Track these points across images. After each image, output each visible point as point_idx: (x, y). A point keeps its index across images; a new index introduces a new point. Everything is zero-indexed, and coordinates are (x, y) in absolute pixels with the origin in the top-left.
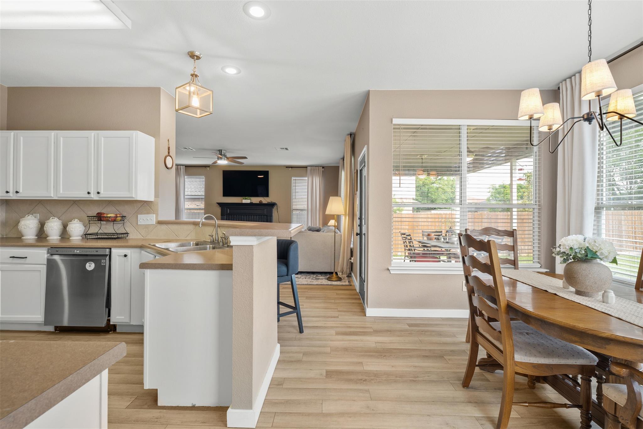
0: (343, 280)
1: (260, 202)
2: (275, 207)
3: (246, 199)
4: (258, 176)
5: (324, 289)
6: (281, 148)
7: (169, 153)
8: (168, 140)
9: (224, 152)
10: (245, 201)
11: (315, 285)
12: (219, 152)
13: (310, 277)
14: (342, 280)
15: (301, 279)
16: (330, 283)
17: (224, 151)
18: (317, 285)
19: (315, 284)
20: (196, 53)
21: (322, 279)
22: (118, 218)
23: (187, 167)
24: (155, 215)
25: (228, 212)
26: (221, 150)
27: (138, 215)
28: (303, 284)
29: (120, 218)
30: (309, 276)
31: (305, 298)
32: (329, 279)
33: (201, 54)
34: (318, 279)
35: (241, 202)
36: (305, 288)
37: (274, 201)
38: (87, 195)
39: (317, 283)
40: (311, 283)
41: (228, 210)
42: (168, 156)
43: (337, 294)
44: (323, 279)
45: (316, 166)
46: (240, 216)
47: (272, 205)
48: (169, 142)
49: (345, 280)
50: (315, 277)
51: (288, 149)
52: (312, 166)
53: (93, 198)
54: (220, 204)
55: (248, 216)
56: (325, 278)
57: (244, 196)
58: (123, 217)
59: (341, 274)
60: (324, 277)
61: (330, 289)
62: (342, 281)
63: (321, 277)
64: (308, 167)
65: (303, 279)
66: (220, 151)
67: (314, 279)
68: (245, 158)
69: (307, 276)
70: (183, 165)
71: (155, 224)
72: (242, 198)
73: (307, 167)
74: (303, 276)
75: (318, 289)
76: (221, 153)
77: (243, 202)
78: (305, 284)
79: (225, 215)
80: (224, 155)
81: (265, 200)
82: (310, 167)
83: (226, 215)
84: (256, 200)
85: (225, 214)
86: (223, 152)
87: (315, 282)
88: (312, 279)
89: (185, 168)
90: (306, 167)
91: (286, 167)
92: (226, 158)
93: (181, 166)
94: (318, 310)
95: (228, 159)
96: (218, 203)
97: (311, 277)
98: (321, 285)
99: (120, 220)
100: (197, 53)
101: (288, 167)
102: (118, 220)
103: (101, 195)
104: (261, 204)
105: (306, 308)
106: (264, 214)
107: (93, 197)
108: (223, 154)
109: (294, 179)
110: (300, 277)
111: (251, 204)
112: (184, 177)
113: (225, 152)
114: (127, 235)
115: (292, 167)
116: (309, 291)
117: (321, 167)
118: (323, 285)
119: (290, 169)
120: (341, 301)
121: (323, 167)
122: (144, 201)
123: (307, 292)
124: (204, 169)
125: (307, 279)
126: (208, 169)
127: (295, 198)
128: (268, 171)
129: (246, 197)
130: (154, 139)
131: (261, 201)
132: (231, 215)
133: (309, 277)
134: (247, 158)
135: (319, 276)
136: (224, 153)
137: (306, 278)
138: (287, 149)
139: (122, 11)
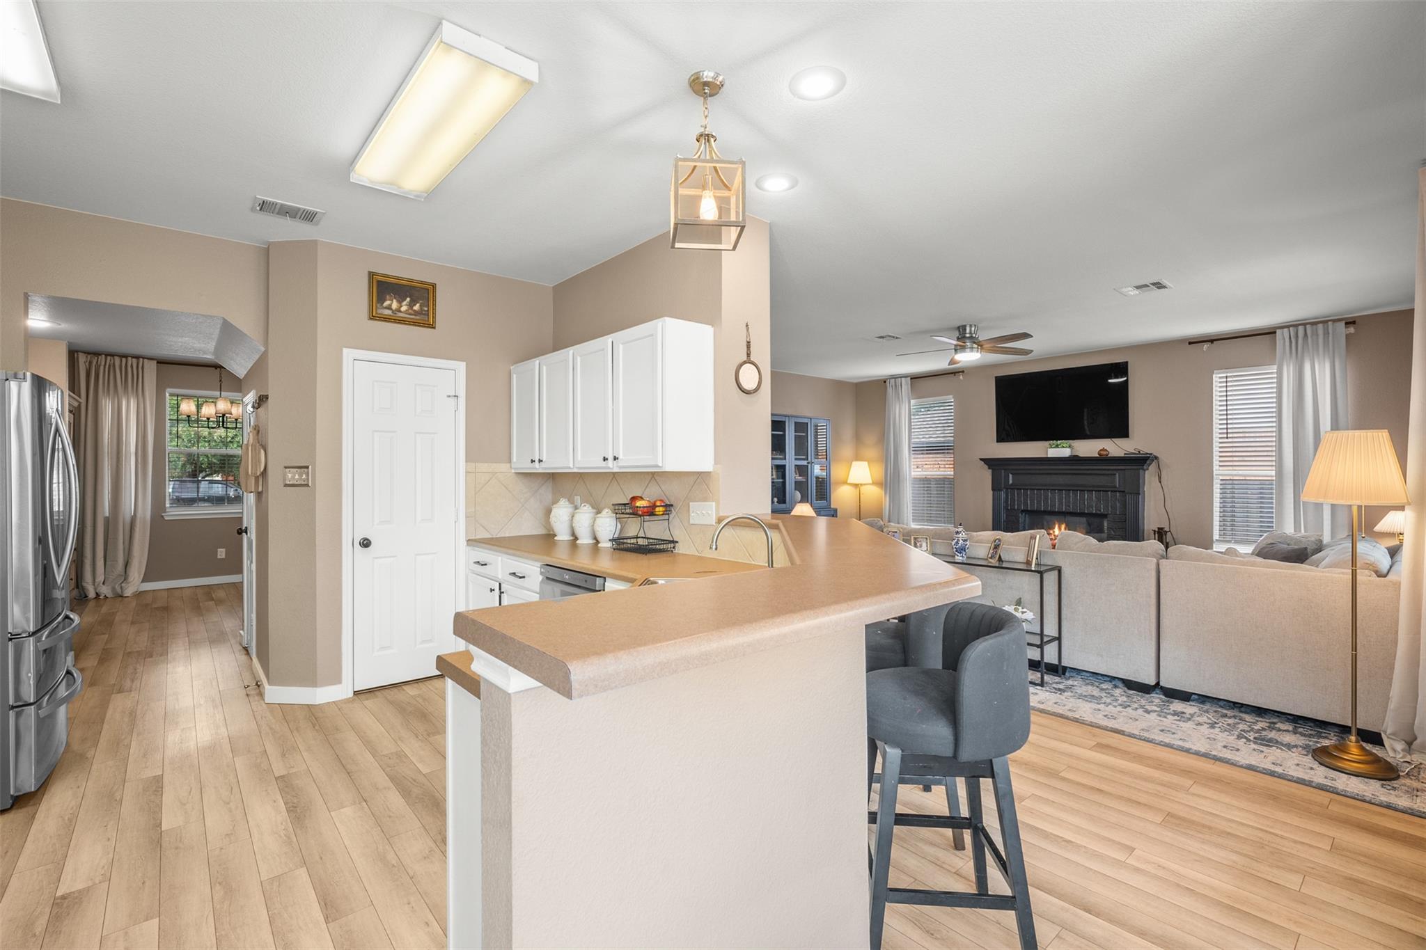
0: (1408, 782)
1: (1102, 452)
2: (1153, 467)
3: (1057, 446)
4: (1110, 381)
5: (1274, 798)
6: (1138, 287)
7: (749, 355)
8: (747, 326)
9: (971, 330)
10: (1054, 452)
11: (1241, 766)
12: (959, 331)
13: (1234, 726)
14: (1398, 777)
15: (1190, 724)
16: (1320, 774)
17: (971, 326)
18: (1250, 768)
19: (1243, 762)
20: (705, 74)
21: (1289, 747)
22: (657, 509)
23: (915, 378)
24: (714, 503)
25: (1011, 482)
26: (964, 327)
27: (691, 503)
28: (1188, 751)
29: (661, 509)
30: (1235, 717)
31: (1159, 819)
32: (1322, 755)
33: (718, 74)
34: (1270, 743)
35: (1043, 456)
36: (1186, 772)
37: (1145, 449)
38: (604, 464)
39: (1253, 763)
40: (1227, 754)
41: (1011, 476)
42: (745, 363)
43: (1335, 848)
44: (1296, 746)
45: (1313, 324)
46: (1042, 491)
47: (1141, 461)
48: (748, 329)
49: (1415, 784)
50: (1258, 731)
51: (1165, 282)
52: (1296, 326)
53: (612, 469)
54: (990, 463)
55: (1064, 492)
56: (1305, 747)
57: (1053, 440)
58: (667, 506)
59: (1400, 746)
60: (1300, 740)
61: (1306, 809)
62: (1395, 783)
63: (1288, 738)
64: (1278, 332)
65: (1200, 724)
66: (961, 329)
67: (1252, 736)
68: (1025, 336)
69: (1225, 716)
70: (905, 376)
71: (714, 524)
72: (1046, 444)
73: (1275, 333)
74: (1207, 712)
75: (1247, 791)
76: (964, 337)
77: (1049, 456)
78: (1197, 753)
79: (1001, 490)
80: (971, 337)
81: (1115, 447)
82: (1286, 330)
83: (1004, 488)
84: (1088, 448)
85: (1003, 486)
86: (968, 331)
87: (1248, 754)
88: (1239, 737)
89: (909, 382)
90: (1270, 333)
91: (1190, 343)
92: (975, 346)
93: (903, 379)
94: (1186, 902)
95: (981, 346)
96: (985, 460)
97: (1241, 727)
98: (1272, 774)
99: (662, 513)
100: (708, 75)
101: (1194, 342)
102: (658, 513)
103: (620, 462)
104: (1103, 460)
105: (1137, 870)
106: (1116, 487)
107: (611, 467)
108: (968, 335)
109: (1223, 377)
110: (1192, 715)
111: (1074, 460)
112: (909, 403)
113: (973, 329)
114: (672, 545)
115: (1212, 341)
116: (1196, 789)
117: (1343, 324)
118: (1281, 776)
119: (1206, 346)
120: (1337, 896)
121: (1350, 323)
122: (698, 472)
123: (1187, 791)
124: (951, 377)
125: (1217, 730)
126: (961, 377)
127: (1227, 438)
128: (1127, 363)
129: (1059, 442)
130: (713, 329)
131: (1104, 450)
132: (1018, 489)
133: (1231, 721)
134: (1032, 336)
135: (1279, 730)
136: (970, 333)
137: (1212, 726)
138: (1159, 285)
139: (506, 48)
